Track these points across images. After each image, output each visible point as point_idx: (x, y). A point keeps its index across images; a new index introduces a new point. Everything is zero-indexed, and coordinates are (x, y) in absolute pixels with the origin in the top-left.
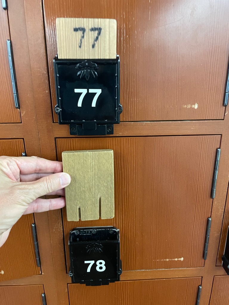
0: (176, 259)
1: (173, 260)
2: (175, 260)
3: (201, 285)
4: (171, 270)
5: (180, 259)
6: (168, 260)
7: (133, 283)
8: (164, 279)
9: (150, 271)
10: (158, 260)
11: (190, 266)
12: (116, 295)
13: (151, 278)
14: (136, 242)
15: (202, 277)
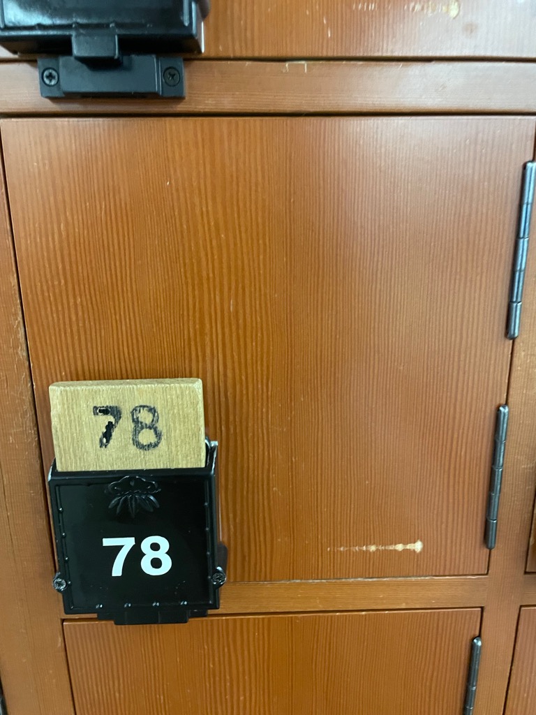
0: (400, 547)
1: (391, 548)
2: (395, 550)
3: (480, 636)
4: (383, 584)
5: (413, 545)
6: (373, 548)
7: (266, 621)
8: (364, 613)
9: (317, 584)
10: (342, 549)
11: (444, 571)
12: (214, 664)
13: (321, 608)
14: (271, 485)
15: (482, 608)
